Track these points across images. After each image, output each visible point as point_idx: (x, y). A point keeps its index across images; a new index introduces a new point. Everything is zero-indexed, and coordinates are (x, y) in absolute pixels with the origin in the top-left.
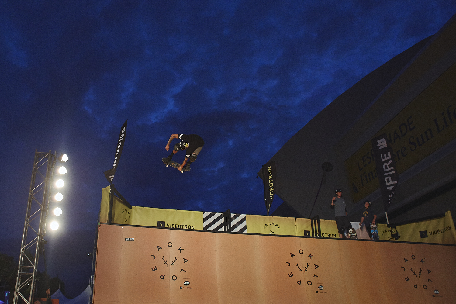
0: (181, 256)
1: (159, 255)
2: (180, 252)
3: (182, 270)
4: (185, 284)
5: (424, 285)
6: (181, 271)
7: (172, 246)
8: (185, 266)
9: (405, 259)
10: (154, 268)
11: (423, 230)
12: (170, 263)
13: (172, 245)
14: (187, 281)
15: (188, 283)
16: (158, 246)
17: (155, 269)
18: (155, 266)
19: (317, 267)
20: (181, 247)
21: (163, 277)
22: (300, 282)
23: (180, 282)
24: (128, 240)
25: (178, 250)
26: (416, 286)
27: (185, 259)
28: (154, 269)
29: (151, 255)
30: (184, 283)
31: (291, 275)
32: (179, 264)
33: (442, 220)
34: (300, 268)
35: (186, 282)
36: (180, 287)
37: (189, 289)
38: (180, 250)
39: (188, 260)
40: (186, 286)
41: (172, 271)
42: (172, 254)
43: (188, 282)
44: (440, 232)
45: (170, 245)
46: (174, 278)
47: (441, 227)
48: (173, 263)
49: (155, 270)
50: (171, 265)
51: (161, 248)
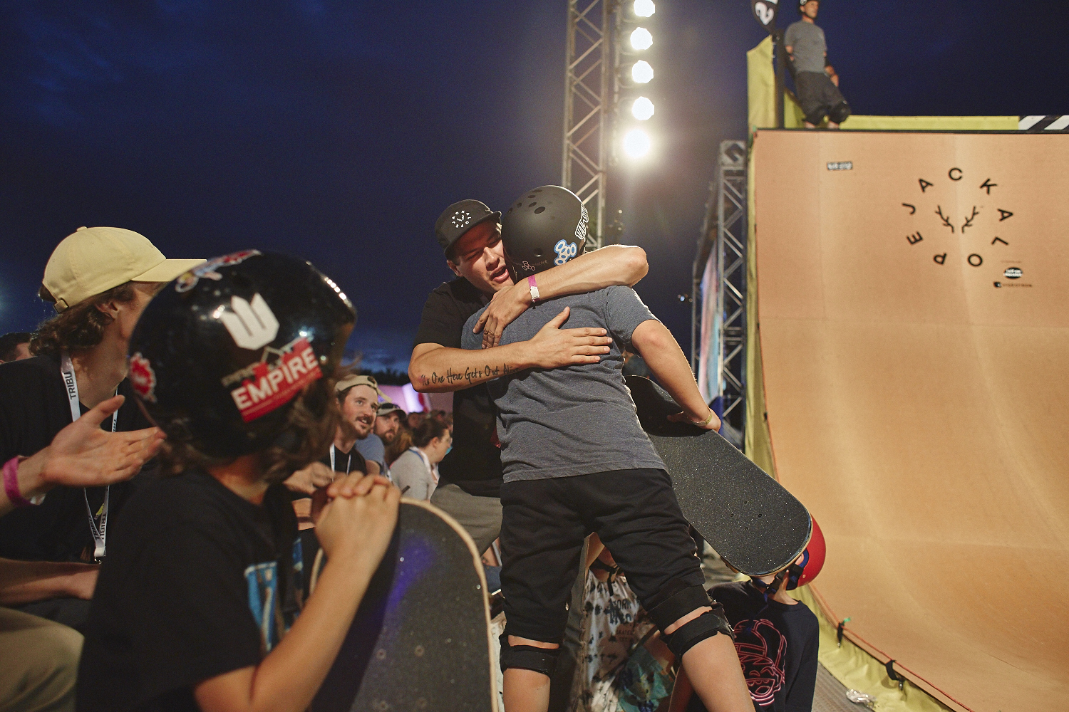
0: (990, 204)
1: (927, 202)
2: (988, 192)
3: (997, 239)
4: (1010, 275)
6: (993, 243)
7: (960, 178)
8: (1004, 229)
10: (914, 237)
12: (958, 222)
13: (961, 174)
14: (1015, 268)
15: (1017, 274)
16: (921, 181)
17: (916, 239)
18: (918, 234)
20: (988, 180)
21: (941, 259)
23: (992, 269)
24: (834, 169)
25: (982, 187)
27: (1003, 211)
28: (912, 240)
29: (904, 204)
30: (1005, 272)
32: (987, 224)
35: (1010, 269)
36: (996, 284)
37: (1020, 289)
38: (985, 188)
39: (1010, 214)
40: (1011, 279)
42: (962, 198)
43: (1018, 269)
45: (956, 174)
46: (976, 260)
48: (968, 221)
49: (916, 241)
50: (963, 228)
51: (928, 184)
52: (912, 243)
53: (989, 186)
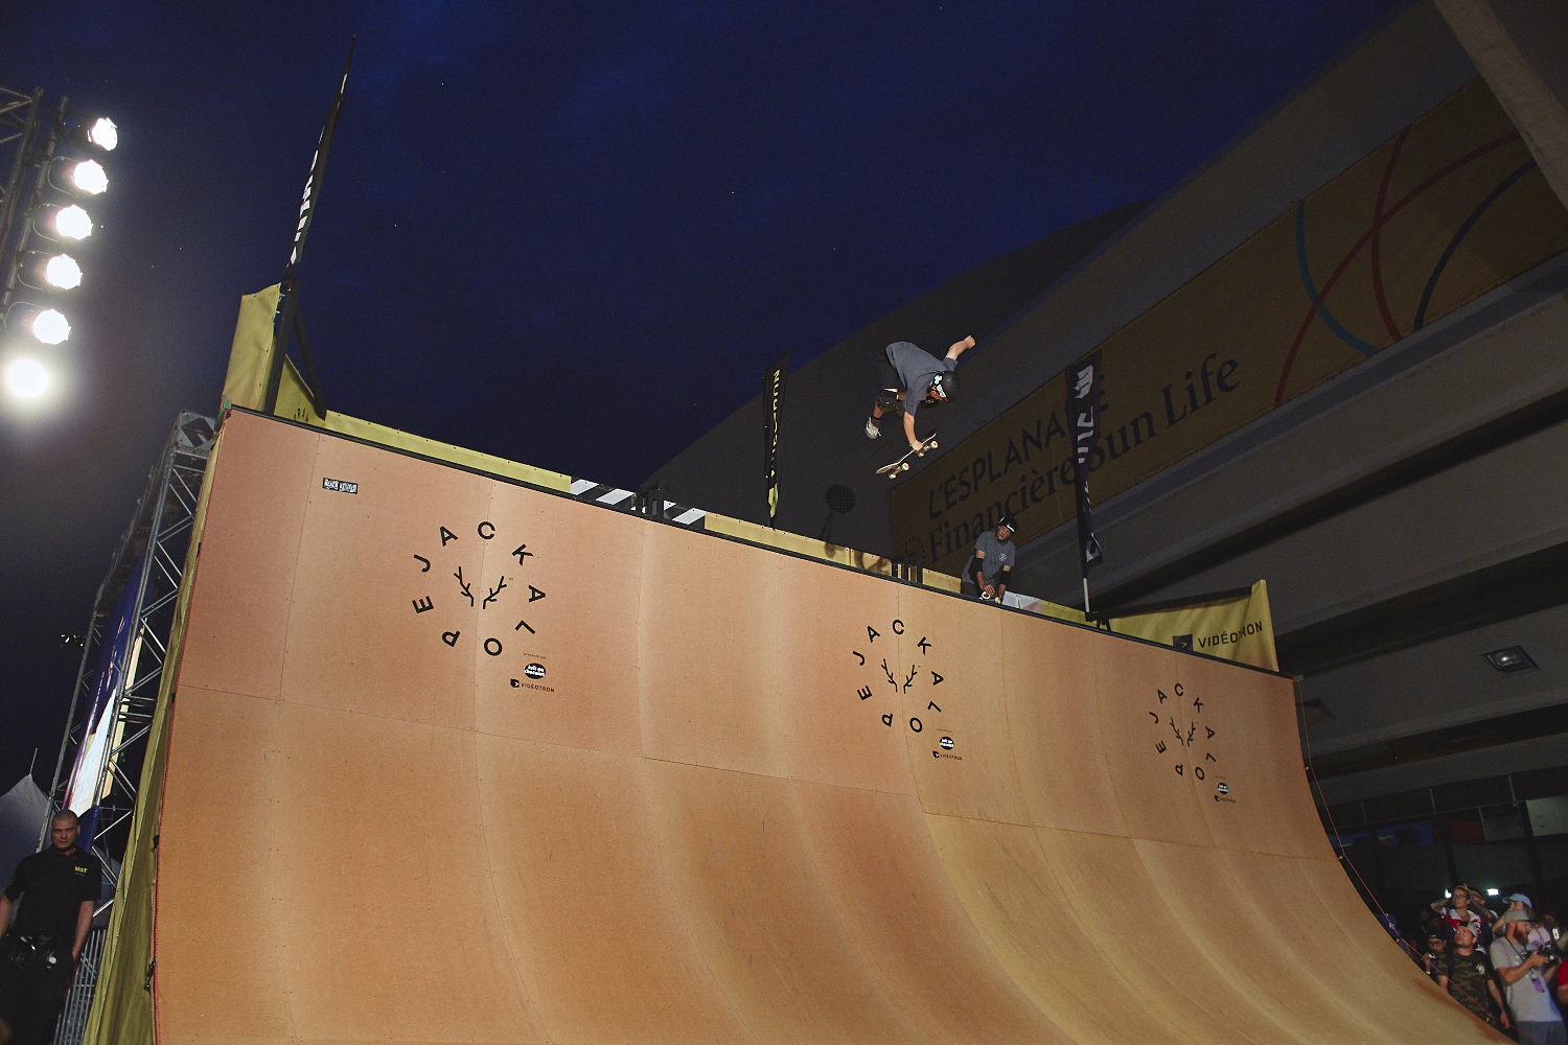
0: (521, 579)
1: (446, 559)
2: (521, 563)
3: (522, 623)
4: (531, 673)
5: (1197, 768)
6: (517, 628)
7: (492, 536)
8: (534, 613)
9: (1159, 692)
10: (421, 601)
11: (1182, 632)
12: (481, 593)
13: (493, 532)
14: (538, 666)
15: (540, 672)
16: (443, 529)
17: (425, 606)
18: (428, 598)
19: (938, 679)
20: (524, 546)
21: (450, 638)
22: (890, 717)
23: (512, 662)
24: (333, 489)
25: (514, 554)
26: (1179, 769)
27: (534, 590)
28: (420, 607)
29: (416, 556)
30: (526, 668)
31: (866, 695)
32: (513, 602)
33: (1238, 607)
34: (891, 677)
35: (532, 665)
36: (513, 682)
37: (540, 692)
38: (519, 556)
39: (543, 595)
40: (532, 679)
41: (484, 623)
42: (489, 564)
43: (542, 667)
44: (1229, 640)
45: (487, 531)
46: (494, 648)
47: (1232, 627)
48: (492, 595)
49: (425, 609)
50: (485, 601)
51: (452, 536)
52: (418, 611)
53: (523, 554)
